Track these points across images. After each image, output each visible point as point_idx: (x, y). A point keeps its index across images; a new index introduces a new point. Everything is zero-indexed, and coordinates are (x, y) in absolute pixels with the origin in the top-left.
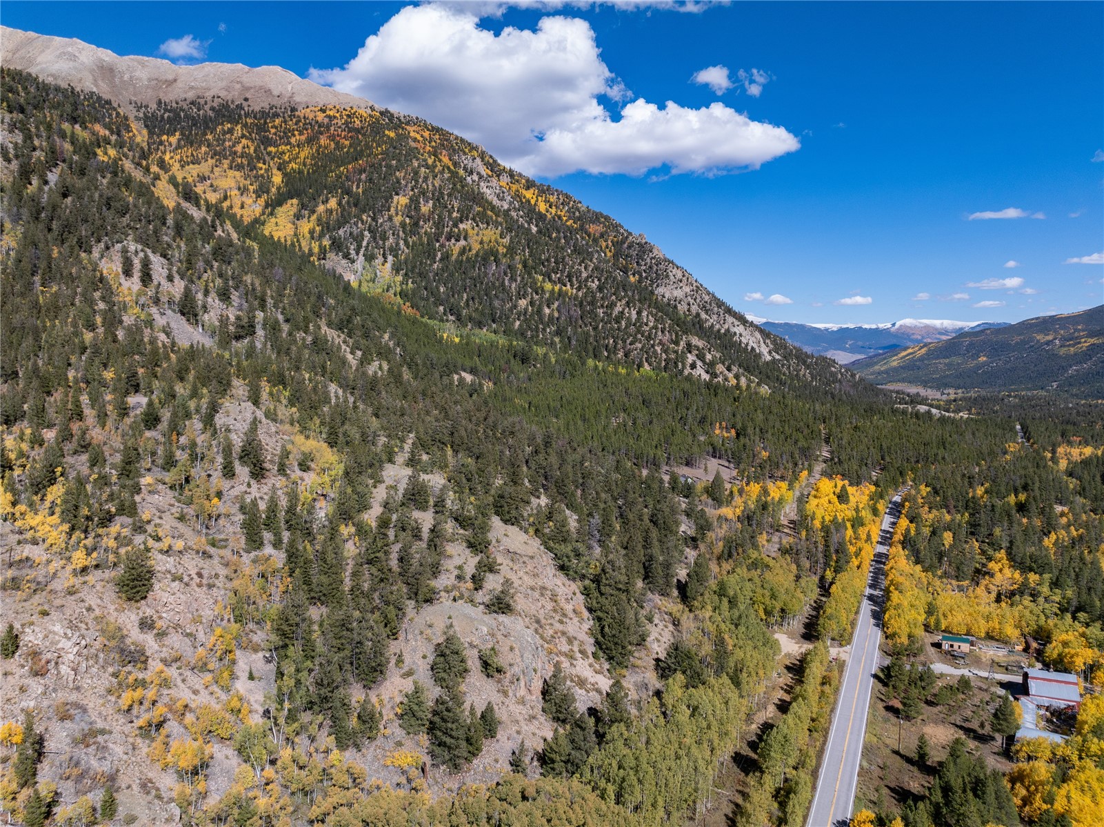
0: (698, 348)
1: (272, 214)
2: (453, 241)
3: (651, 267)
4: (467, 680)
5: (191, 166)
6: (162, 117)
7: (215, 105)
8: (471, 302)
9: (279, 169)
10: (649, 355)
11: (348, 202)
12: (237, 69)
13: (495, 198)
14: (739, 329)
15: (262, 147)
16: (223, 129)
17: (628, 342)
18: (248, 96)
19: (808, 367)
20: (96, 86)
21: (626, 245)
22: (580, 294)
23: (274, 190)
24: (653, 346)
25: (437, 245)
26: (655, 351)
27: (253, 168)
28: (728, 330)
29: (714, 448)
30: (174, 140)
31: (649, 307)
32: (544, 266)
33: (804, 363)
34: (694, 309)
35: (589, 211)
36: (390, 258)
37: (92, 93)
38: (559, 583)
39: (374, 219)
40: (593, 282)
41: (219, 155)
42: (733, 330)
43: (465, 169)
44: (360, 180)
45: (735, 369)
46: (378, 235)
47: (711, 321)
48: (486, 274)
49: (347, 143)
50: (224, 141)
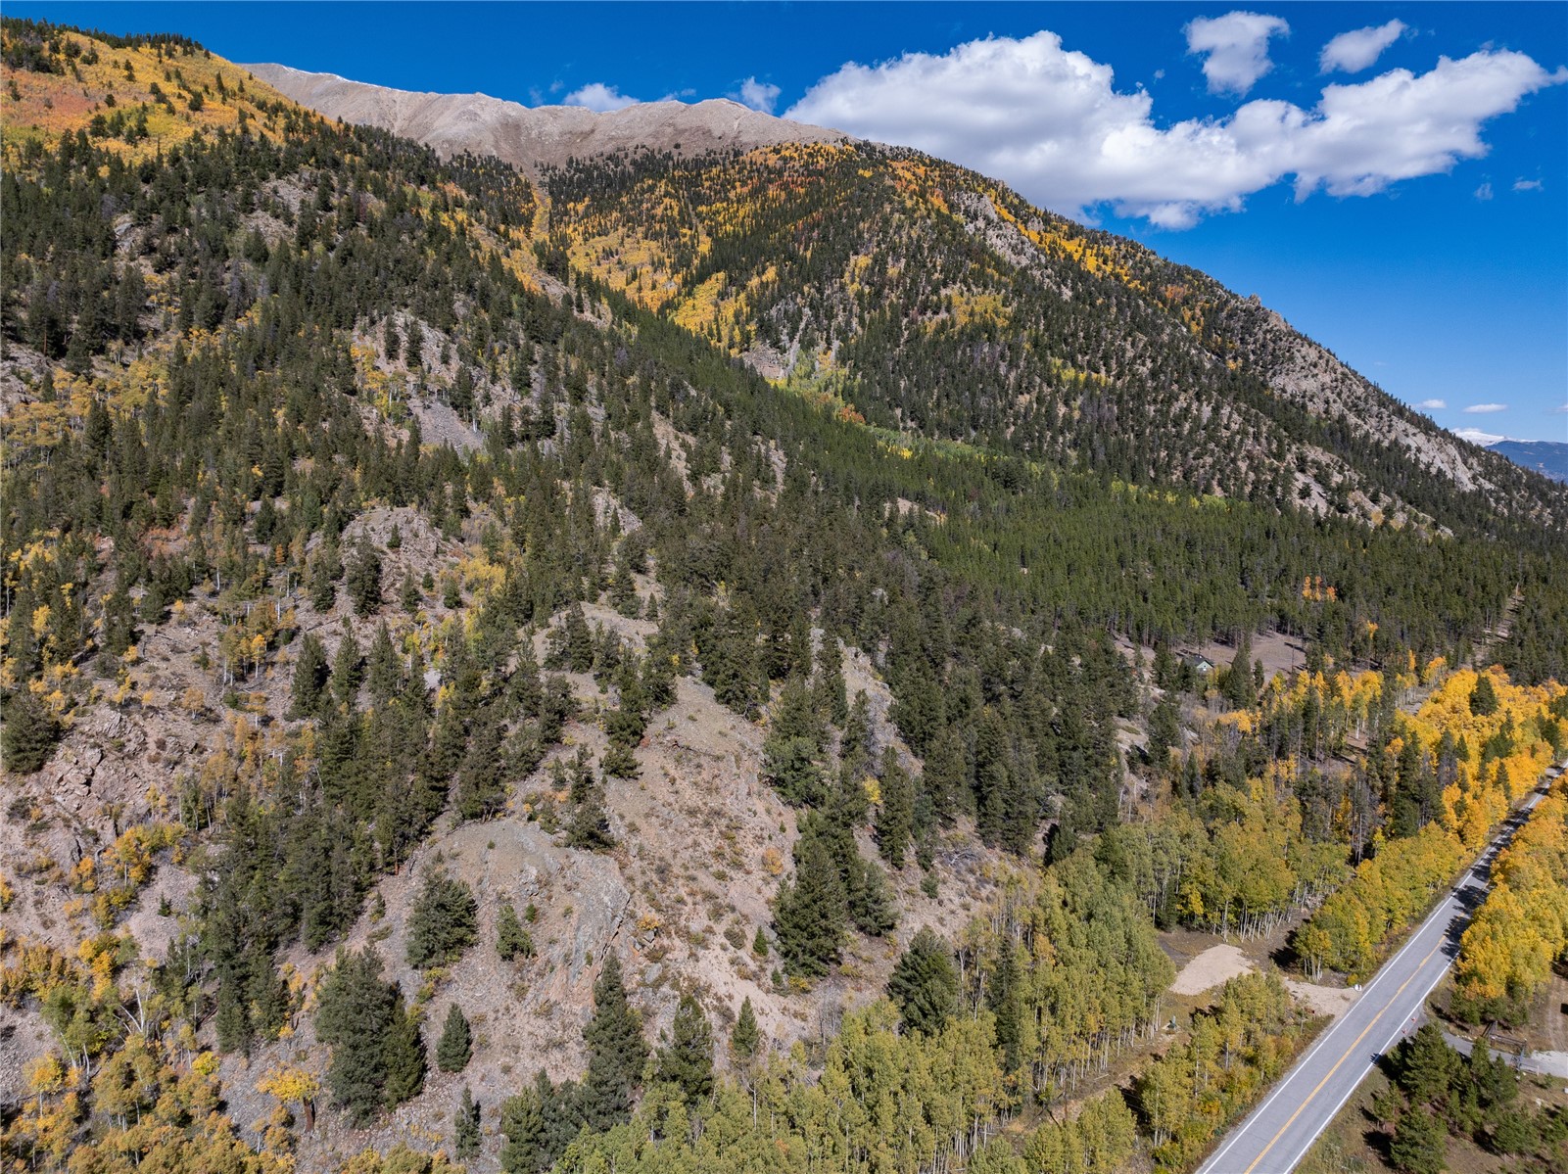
0: (1316, 464)
1: (690, 294)
2: (929, 313)
3: (1263, 346)
4: (465, 960)
5: (597, 238)
6: (571, 178)
7: (638, 157)
8: (945, 401)
9: (709, 235)
10: (1225, 474)
11: (791, 272)
12: (668, 106)
13: (1010, 252)
14: (1416, 440)
15: (690, 207)
16: (642, 188)
17: (1191, 455)
18: (681, 141)
19: (1548, 503)
20: (497, 147)
21: (1224, 314)
22: (1119, 383)
23: (696, 262)
24: (1234, 461)
25: (905, 320)
26: (1237, 470)
27: (674, 234)
28: (1395, 443)
29: (1282, 617)
30: (581, 207)
31: (1236, 399)
32: (1067, 344)
33: (1543, 496)
34: (1337, 409)
35: (1166, 265)
36: (836, 344)
37: (491, 157)
38: (760, 806)
39: (820, 291)
40: (1144, 365)
41: (631, 222)
42: (1404, 441)
43: (967, 213)
44: (810, 239)
45: (1385, 500)
46: (822, 311)
47: (1366, 427)
48: (972, 359)
49: (802, 191)
50: (641, 202)
